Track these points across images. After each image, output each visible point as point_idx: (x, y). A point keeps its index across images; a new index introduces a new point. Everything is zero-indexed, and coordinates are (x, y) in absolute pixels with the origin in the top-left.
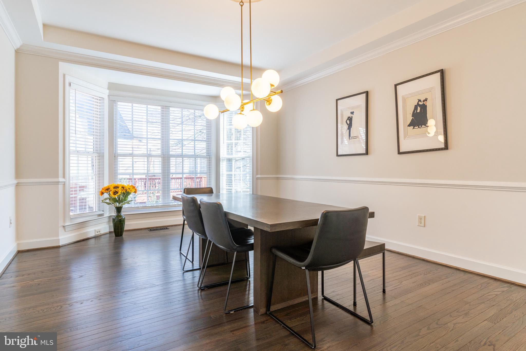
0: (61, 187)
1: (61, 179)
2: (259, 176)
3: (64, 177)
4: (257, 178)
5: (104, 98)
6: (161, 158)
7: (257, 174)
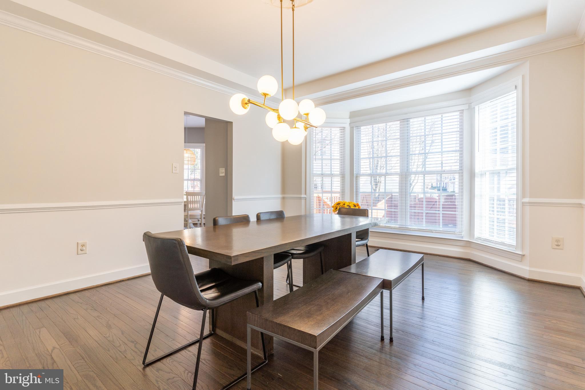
0: (303, 201)
1: (303, 196)
2: (526, 200)
3: (306, 194)
4: (523, 203)
5: (345, 127)
6: (398, 176)
7: (524, 196)
